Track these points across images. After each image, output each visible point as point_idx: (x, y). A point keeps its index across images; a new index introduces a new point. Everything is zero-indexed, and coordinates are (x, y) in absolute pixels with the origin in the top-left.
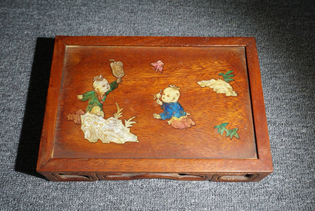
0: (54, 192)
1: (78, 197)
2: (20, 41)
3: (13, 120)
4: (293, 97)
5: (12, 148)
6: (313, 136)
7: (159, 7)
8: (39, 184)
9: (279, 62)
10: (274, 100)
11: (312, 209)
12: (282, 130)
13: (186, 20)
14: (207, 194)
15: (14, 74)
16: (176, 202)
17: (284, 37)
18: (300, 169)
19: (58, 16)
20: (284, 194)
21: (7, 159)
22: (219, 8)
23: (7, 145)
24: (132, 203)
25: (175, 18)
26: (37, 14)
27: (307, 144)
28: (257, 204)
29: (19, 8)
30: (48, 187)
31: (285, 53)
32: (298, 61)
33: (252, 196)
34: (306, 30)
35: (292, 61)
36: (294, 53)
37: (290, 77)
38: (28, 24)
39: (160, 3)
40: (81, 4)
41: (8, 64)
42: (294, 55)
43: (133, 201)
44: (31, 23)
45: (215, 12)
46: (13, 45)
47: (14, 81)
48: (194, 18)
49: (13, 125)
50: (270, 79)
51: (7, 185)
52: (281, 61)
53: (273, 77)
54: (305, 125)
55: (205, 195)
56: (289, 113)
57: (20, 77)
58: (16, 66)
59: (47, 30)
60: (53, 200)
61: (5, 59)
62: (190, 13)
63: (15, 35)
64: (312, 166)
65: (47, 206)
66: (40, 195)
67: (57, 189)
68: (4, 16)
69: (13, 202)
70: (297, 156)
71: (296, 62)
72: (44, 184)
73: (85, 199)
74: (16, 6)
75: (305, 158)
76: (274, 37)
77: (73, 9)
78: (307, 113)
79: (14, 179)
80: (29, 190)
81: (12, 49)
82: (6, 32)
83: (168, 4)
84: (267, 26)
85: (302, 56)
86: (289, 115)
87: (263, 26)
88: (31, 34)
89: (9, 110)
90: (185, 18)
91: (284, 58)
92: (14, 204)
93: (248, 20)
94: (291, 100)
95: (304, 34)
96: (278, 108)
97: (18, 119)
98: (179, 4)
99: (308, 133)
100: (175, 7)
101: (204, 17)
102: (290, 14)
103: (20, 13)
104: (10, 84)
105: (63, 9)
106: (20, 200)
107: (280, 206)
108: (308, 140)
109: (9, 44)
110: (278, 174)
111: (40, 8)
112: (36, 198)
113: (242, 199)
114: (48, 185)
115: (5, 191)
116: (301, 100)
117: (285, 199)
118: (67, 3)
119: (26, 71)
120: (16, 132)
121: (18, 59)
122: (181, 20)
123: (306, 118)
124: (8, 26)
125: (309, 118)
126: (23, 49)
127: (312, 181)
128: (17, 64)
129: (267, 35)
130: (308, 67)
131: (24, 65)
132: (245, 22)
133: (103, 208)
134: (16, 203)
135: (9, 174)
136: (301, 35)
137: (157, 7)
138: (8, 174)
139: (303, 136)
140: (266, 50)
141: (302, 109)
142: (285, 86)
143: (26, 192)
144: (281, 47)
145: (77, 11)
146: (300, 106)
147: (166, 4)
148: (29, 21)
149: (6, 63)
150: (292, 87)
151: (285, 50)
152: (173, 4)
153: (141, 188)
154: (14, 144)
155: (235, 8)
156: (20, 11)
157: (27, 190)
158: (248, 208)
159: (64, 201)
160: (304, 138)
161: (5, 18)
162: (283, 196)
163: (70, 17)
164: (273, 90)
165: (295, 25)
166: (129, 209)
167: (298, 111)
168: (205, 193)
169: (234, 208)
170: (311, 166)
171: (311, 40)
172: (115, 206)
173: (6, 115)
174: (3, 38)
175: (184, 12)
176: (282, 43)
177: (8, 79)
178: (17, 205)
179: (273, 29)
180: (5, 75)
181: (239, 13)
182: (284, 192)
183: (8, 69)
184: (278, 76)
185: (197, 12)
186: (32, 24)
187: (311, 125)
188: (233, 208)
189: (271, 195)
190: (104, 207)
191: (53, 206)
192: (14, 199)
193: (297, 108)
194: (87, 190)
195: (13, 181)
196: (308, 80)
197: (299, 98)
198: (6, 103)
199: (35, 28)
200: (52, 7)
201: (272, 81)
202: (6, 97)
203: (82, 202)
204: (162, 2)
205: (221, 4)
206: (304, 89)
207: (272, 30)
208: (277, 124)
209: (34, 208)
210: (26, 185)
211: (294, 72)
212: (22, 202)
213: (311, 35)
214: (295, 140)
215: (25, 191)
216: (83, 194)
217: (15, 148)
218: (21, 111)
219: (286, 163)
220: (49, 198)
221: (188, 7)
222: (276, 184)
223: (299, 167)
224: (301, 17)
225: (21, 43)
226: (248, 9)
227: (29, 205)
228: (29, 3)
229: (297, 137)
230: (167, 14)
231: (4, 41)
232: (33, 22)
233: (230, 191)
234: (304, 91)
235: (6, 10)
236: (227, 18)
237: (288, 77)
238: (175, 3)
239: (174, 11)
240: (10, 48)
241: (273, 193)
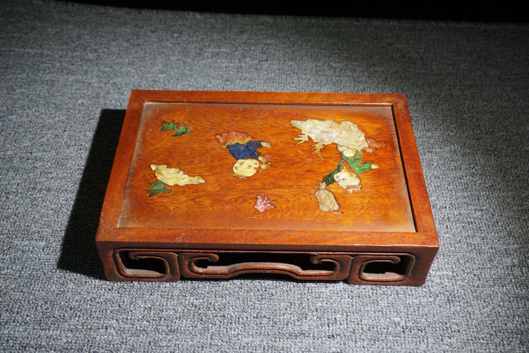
0: (108, 293)
1: (144, 299)
2: (72, 111)
3: (53, 201)
4: (458, 175)
5: (48, 236)
6: (492, 221)
7: (264, 75)
8: (86, 282)
9: (434, 135)
10: (431, 179)
11: (501, 314)
12: (446, 214)
13: (303, 88)
14: (340, 295)
15: (60, 148)
16: (293, 305)
17: (438, 108)
18: (478, 262)
19: (126, 84)
20: (457, 295)
21: (39, 250)
22: (347, 76)
23: (42, 232)
24: (227, 307)
25: (286, 87)
26: (98, 82)
27: (484, 231)
28: (417, 308)
29: (72, 75)
30: (99, 286)
31: (441, 125)
32: (460, 134)
33: (408, 297)
34: (468, 100)
35: (452, 133)
36: (454, 125)
37: (451, 152)
38: (84, 93)
39: (266, 71)
40: (158, 71)
41: (52, 136)
42: (455, 128)
43: (227, 304)
44: (87, 92)
45: (341, 81)
46: (61, 116)
47: (59, 156)
48: (313, 87)
49: (52, 208)
50: (423, 154)
51: (36, 283)
52: (437, 134)
53: (427, 152)
54: (478, 208)
55: (338, 297)
56: (454, 194)
57: (68, 151)
58: (64, 139)
59: (111, 99)
60: (106, 303)
61: (49, 131)
62: (307, 81)
63: (64, 104)
64: (495, 258)
65: (96, 312)
66: (85, 296)
67: (112, 289)
68: (51, 83)
69: (43, 306)
70: (471, 246)
71: (458, 135)
72: (94, 283)
73: (155, 302)
74: (68, 73)
75: (483, 248)
76: (425, 108)
77: (147, 77)
78: (480, 193)
79: (48, 275)
80: (69, 290)
81: (59, 120)
82: (53, 101)
83: (277, 72)
84: (414, 96)
85: (465, 129)
86: (454, 196)
87: (409, 95)
88: (88, 103)
89: (49, 190)
90: (301, 87)
91: (440, 131)
92: (46, 308)
93: (387, 90)
94: (456, 179)
95: (465, 104)
96: (438, 188)
97: (61, 201)
98: (292, 72)
99: (484, 217)
100: (287, 75)
101: (327, 85)
102: (444, 82)
103: (74, 80)
104: (53, 159)
105: (134, 76)
106: (56, 303)
107: (453, 310)
108: (486, 226)
109: (56, 114)
110: (446, 269)
111: (101, 75)
112: (79, 301)
113: (393, 302)
114: (99, 284)
115: (33, 292)
116: (469, 179)
117: (459, 302)
118: (138, 71)
119: (77, 144)
120: (56, 217)
121: (67, 131)
122: (295, 89)
123: (478, 200)
124: (56, 94)
125: (483, 200)
126: (75, 120)
127: (496, 277)
128: (65, 137)
129: (414, 105)
130: (474, 141)
131: (74, 138)
132: (383, 91)
133: (182, 314)
134: (48, 308)
135: (41, 269)
136: (461, 105)
137: (262, 75)
138: (39, 269)
139: (476, 221)
140: (415, 122)
141: (472, 189)
142: (446, 162)
143: (66, 292)
144: (435, 118)
145: (153, 79)
146: (468, 185)
147: (274, 72)
148: (85, 89)
149: (49, 135)
150: (455, 164)
151: (441, 122)
152: (284, 72)
153: (240, 287)
154: (53, 231)
155: (368, 77)
156: (74, 79)
157: (66, 290)
158: (403, 313)
159: (123, 305)
160: (479, 224)
161: (53, 86)
162: (455, 298)
163: (143, 85)
164: (428, 167)
165: (451, 94)
166: (222, 315)
167: (467, 192)
168: (338, 293)
169: (383, 314)
170: (493, 258)
171: (476, 111)
172: (200, 312)
173: (44, 196)
174: (48, 108)
175: (299, 81)
176: (436, 114)
177: (50, 154)
178: (50, 310)
179: (422, 99)
180: (46, 149)
181: (374, 82)
182: (456, 292)
183: (52, 142)
184: (434, 151)
185: (317, 80)
186: (90, 93)
187: (486, 208)
188: (380, 313)
189: (437, 296)
190: (184, 313)
191: (104, 311)
192: (46, 303)
193: (465, 188)
194: (158, 291)
195: (47, 277)
196: (477, 156)
197: (466, 176)
198: (45, 181)
199: (92, 97)
200: (119, 74)
201: (427, 157)
202: (46, 175)
203: (150, 306)
204: (269, 70)
205: (349, 72)
206: (472, 166)
207: (421, 101)
208: (438, 207)
209: (76, 314)
210: (66, 284)
211: (456, 147)
212: (58, 306)
213: (476, 105)
214: (466, 226)
215: (64, 290)
216: (151, 295)
217: (52, 235)
218: (66, 191)
219: (456, 255)
220: (99, 301)
221: (304, 76)
222: (443, 282)
223: (475, 260)
224: (460, 86)
225: (73, 113)
226: (386, 77)
227: (69, 310)
228: (87, 71)
229: (469, 223)
230: (276, 83)
231: (49, 111)
232: (91, 90)
233: (375, 291)
234: (472, 169)
235: (55, 77)
236: (358, 87)
237: (448, 152)
238: (287, 71)
239: (286, 80)
240: (56, 118)
241: (440, 294)
